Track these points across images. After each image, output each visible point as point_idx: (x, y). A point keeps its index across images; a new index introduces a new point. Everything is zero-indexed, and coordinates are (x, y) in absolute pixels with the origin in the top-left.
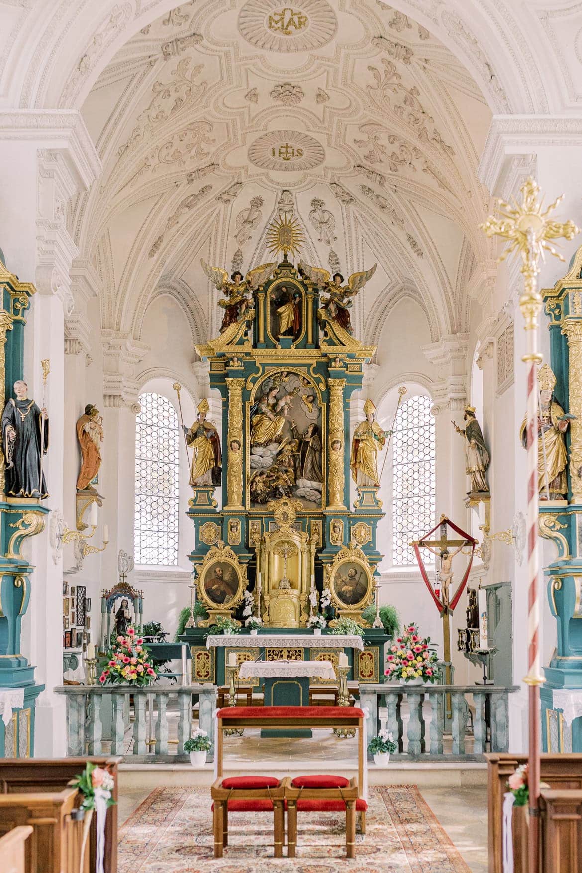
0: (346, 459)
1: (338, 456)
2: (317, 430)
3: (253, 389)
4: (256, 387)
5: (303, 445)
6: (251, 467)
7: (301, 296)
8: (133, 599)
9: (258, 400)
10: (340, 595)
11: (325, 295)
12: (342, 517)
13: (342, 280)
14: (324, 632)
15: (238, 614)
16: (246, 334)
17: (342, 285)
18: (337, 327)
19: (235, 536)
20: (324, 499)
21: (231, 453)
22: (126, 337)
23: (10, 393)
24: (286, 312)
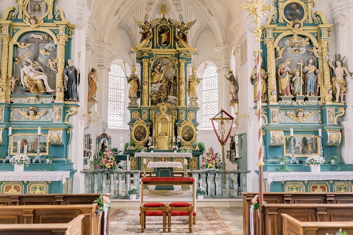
0: (185, 88)
1: (183, 87)
2: (175, 78)
3: (152, 63)
4: (153, 63)
5: (170, 83)
6: (151, 91)
7: (169, 30)
8: (108, 139)
9: (154, 67)
10: (184, 138)
11: (178, 30)
12: (184, 110)
13: (184, 24)
14: (178, 152)
15: (146, 145)
16: (149, 44)
17: (184, 26)
18: (182, 41)
19: (145, 116)
20: (178, 103)
21: (144, 86)
22: (106, 44)
23: (66, 64)
24: (164, 36)
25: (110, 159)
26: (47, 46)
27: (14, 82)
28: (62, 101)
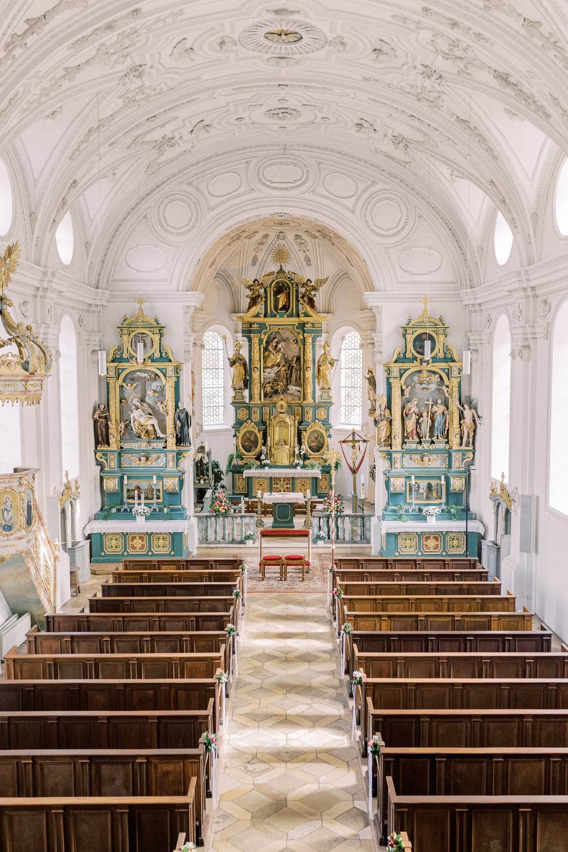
0: (313, 375)
1: (309, 374)
2: (298, 359)
4: (266, 337)
5: (290, 367)
6: (264, 378)
7: (289, 289)
9: (267, 344)
10: (310, 448)
11: (302, 290)
12: (311, 407)
13: (311, 282)
14: (301, 468)
15: (258, 458)
16: (261, 310)
17: (311, 285)
18: (309, 308)
19: (256, 417)
20: (302, 396)
21: (253, 374)
23: (177, 407)
24: (282, 298)
25: (224, 502)
26: (155, 385)
27: (123, 427)
28: (174, 448)
